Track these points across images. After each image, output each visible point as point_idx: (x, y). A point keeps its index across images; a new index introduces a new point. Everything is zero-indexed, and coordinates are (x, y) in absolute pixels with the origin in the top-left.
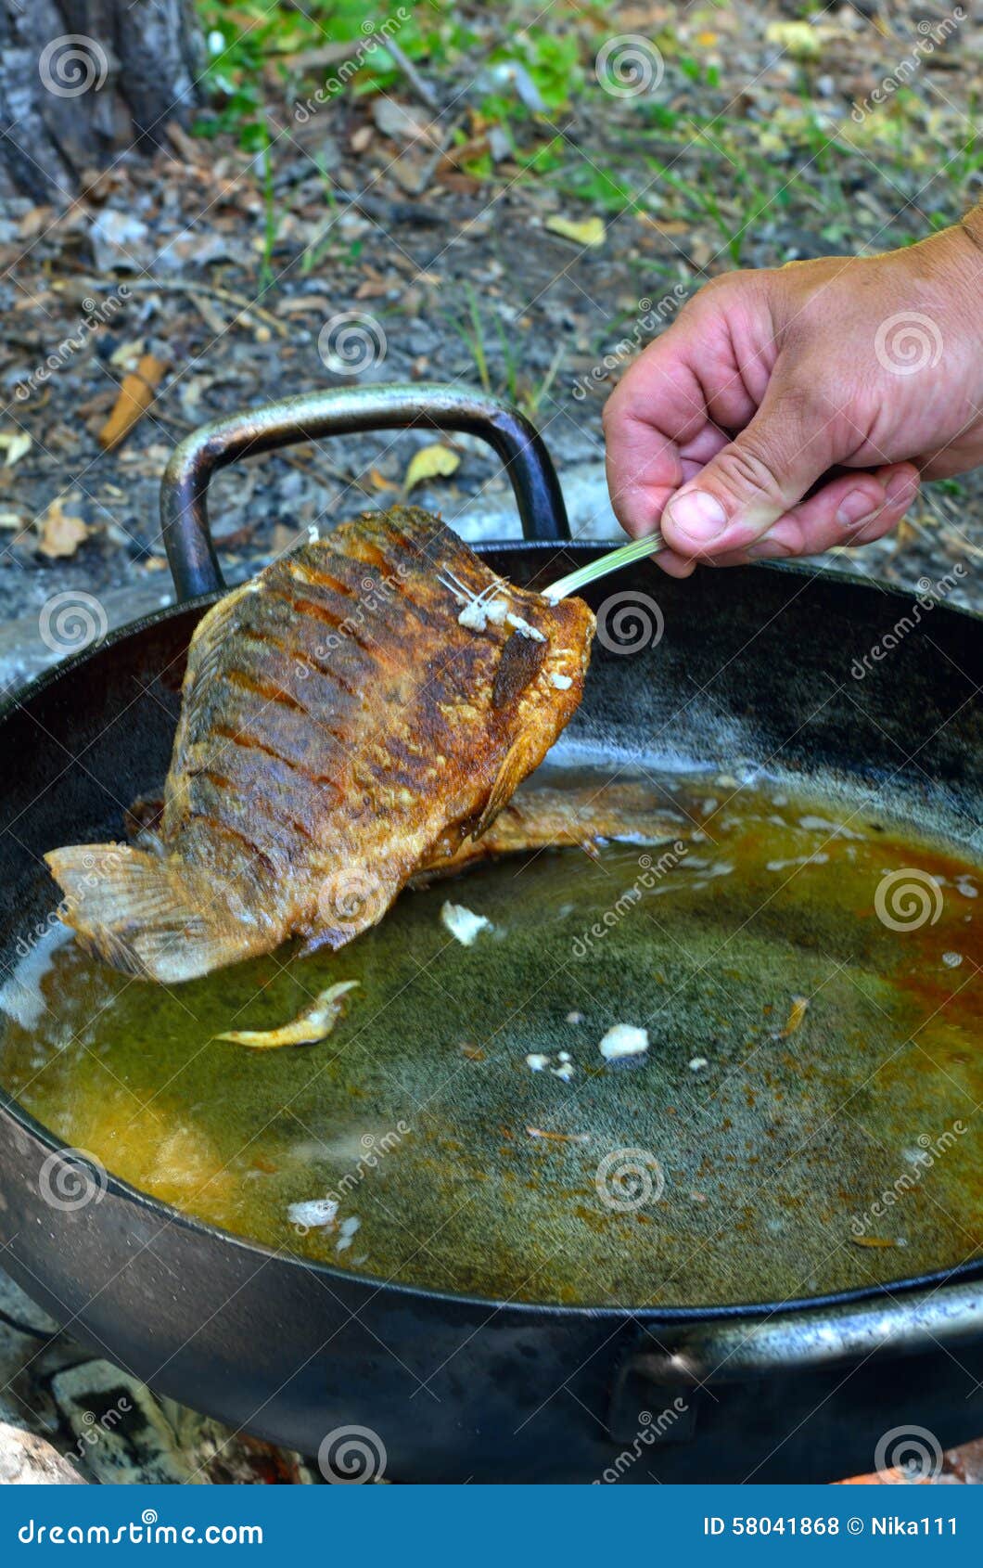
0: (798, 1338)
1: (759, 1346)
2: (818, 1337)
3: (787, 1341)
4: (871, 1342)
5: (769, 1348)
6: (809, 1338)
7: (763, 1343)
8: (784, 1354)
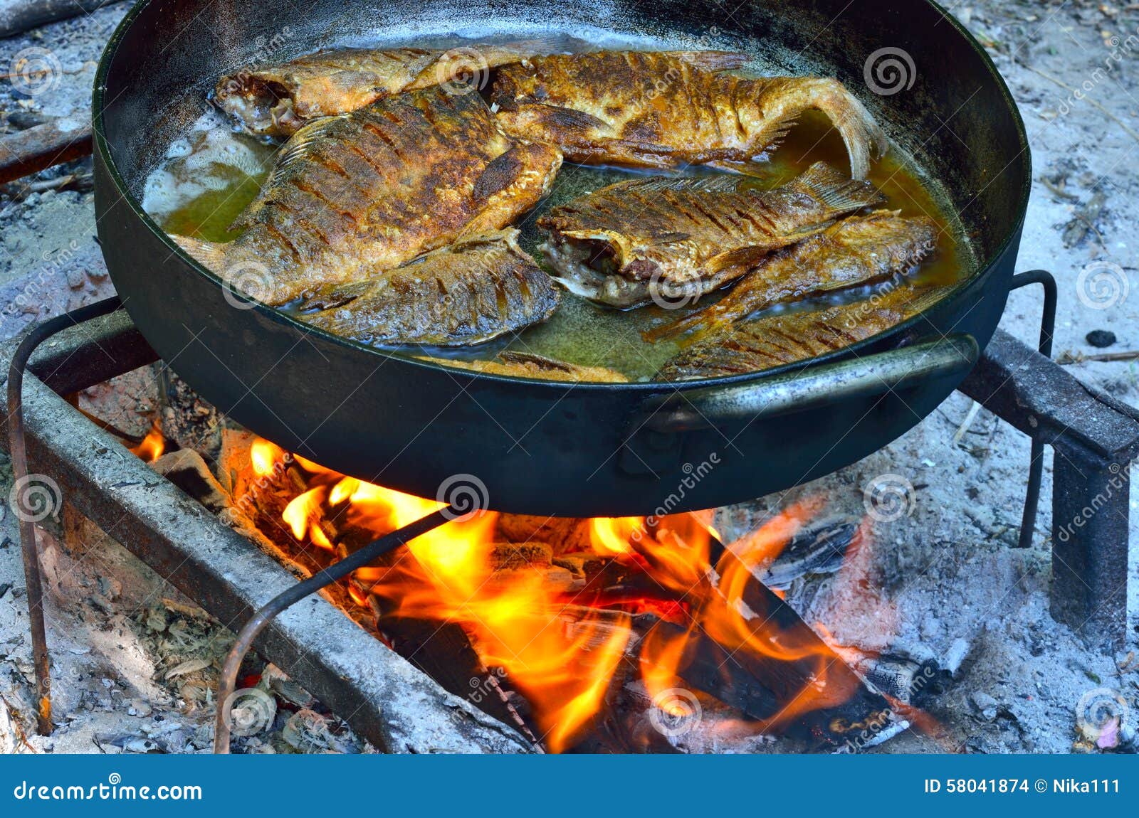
0: (763, 395)
1: (738, 401)
2: (776, 394)
3: (756, 397)
4: (810, 396)
5: (745, 402)
6: (771, 395)
7: (740, 399)
8: (755, 405)
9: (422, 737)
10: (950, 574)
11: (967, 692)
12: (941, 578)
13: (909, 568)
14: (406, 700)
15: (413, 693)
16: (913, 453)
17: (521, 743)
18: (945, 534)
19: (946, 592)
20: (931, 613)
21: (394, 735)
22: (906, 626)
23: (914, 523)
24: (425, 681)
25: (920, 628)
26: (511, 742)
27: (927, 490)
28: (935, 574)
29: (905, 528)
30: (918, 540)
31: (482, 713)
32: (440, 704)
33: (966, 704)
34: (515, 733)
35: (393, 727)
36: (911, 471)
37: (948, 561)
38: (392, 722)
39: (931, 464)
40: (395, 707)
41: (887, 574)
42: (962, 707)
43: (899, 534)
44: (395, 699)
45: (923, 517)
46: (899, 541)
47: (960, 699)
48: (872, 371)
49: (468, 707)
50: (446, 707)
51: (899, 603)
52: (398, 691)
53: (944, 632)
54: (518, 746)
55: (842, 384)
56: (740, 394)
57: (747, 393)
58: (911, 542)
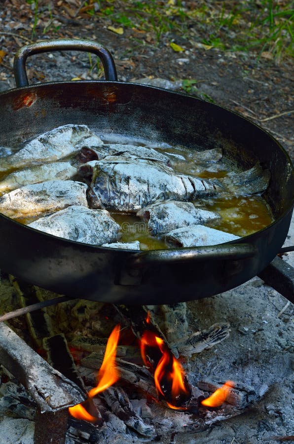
9: (41, 384)
10: (266, 362)
11: (265, 403)
12: (263, 363)
13: (252, 359)
14: (37, 369)
15: (40, 367)
16: (260, 318)
17: (78, 390)
18: (267, 347)
19: (264, 368)
20: (257, 376)
21: (30, 381)
22: (247, 379)
23: (256, 343)
24: (45, 363)
25: (252, 381)
26: (74, 389)
27: (263, 331)
28: (261, 361)
29: (253, 344)
30: (257, 349)
31: (65, 377)
32: (50, 372)
33: (263, 408)
34: (76, 386)
35: (30, 378)
36: (258, 324)
37: (267, 357)
38: (30, 376)
39: (266, 322)
40: (32, 371)
41: (243, 361)
42: (262, 408)
43: (250, 346)
44: (33, 369)
45: (260, 341)
46: (250, 349)
47: (261, 405)
48: (213, 250)
49: (60, 374)
50: (52, 374)
51: (246, 371)
52: (35, 366)
53: (261, 383)
54: (77, 391)
55: (200, 254)
56: (161, 253)
57: (163, 252)
58: (254, 349)
